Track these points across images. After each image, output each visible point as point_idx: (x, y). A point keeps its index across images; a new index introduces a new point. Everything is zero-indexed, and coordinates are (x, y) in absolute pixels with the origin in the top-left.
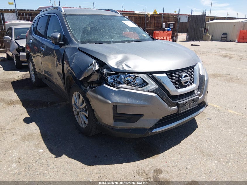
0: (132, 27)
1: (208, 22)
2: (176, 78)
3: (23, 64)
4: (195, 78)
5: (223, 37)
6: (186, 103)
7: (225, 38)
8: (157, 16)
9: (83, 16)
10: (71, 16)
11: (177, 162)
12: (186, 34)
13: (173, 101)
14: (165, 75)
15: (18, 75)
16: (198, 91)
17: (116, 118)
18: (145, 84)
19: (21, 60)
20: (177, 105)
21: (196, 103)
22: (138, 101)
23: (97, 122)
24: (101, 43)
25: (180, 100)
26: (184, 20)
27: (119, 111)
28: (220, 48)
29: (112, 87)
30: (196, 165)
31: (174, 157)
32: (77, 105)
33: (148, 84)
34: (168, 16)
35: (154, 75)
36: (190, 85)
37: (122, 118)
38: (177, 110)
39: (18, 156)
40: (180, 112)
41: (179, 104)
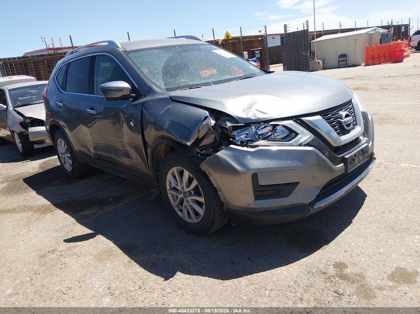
0: (230, 58)
1: (314, 41)
2: (335, 120)
3: (36, 146)
4: (357, 118)
5: (341, 61)
6: (355, 156)
7: (344, 62)
8: (232, 41)
9: (155, 51)
10: (136, 52)
11: (362, 248)
12: (282, 64)
13: (338, 156)
14: (319, 117)
15: (33, 167)
16: (364, 136)
17: (258, 193)
18: (293, 134)
19: (31, 140)
20: (344, 160)
21: (366, 155)
22: (288, 162)
23: (223, 208)
24: (197, 86)
25: (346, 153)
26: (276, 43)
27: (262, 182)
28: (342, 78)
29: (243, 146)
30: (391, 247)
31: (353, 242)
32: (179, 188)
33: (297, 134)
34: (251, 39)
35: (304, 119)
36: (354, 129)
37: (267, 193)
38: (344, 168)
39: (105, 285)
40: (349, 171)
41: (347, 159)
